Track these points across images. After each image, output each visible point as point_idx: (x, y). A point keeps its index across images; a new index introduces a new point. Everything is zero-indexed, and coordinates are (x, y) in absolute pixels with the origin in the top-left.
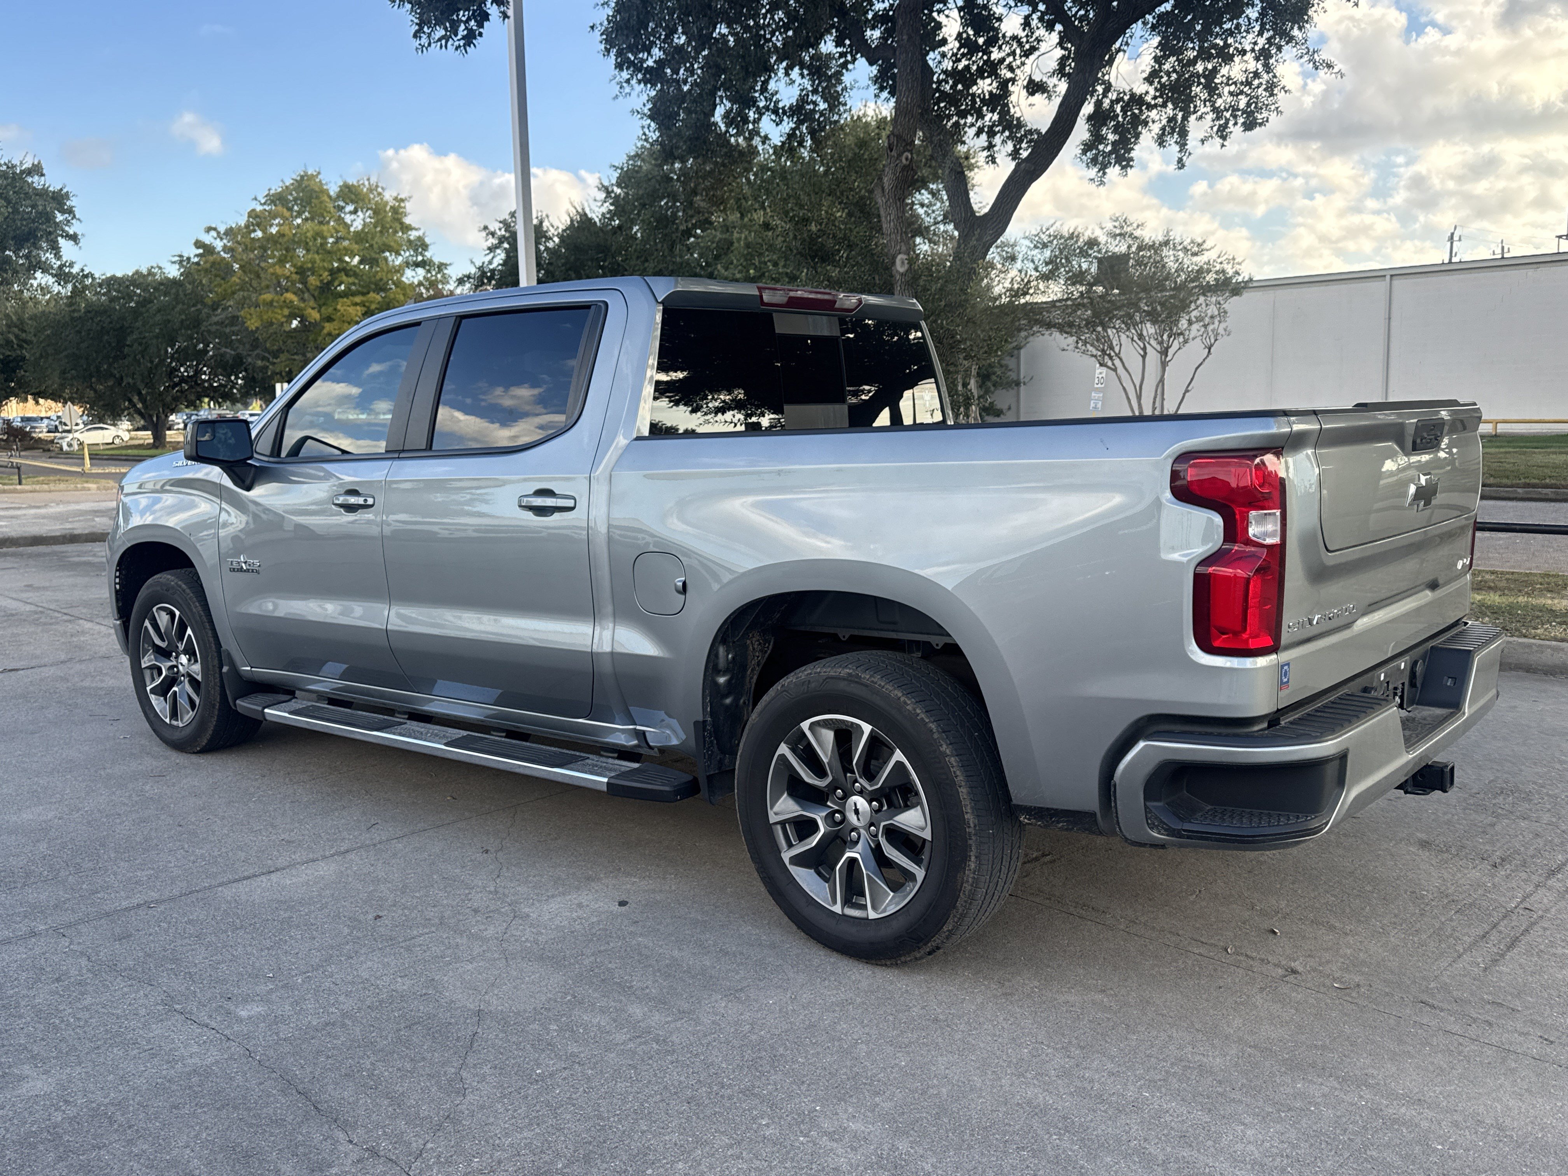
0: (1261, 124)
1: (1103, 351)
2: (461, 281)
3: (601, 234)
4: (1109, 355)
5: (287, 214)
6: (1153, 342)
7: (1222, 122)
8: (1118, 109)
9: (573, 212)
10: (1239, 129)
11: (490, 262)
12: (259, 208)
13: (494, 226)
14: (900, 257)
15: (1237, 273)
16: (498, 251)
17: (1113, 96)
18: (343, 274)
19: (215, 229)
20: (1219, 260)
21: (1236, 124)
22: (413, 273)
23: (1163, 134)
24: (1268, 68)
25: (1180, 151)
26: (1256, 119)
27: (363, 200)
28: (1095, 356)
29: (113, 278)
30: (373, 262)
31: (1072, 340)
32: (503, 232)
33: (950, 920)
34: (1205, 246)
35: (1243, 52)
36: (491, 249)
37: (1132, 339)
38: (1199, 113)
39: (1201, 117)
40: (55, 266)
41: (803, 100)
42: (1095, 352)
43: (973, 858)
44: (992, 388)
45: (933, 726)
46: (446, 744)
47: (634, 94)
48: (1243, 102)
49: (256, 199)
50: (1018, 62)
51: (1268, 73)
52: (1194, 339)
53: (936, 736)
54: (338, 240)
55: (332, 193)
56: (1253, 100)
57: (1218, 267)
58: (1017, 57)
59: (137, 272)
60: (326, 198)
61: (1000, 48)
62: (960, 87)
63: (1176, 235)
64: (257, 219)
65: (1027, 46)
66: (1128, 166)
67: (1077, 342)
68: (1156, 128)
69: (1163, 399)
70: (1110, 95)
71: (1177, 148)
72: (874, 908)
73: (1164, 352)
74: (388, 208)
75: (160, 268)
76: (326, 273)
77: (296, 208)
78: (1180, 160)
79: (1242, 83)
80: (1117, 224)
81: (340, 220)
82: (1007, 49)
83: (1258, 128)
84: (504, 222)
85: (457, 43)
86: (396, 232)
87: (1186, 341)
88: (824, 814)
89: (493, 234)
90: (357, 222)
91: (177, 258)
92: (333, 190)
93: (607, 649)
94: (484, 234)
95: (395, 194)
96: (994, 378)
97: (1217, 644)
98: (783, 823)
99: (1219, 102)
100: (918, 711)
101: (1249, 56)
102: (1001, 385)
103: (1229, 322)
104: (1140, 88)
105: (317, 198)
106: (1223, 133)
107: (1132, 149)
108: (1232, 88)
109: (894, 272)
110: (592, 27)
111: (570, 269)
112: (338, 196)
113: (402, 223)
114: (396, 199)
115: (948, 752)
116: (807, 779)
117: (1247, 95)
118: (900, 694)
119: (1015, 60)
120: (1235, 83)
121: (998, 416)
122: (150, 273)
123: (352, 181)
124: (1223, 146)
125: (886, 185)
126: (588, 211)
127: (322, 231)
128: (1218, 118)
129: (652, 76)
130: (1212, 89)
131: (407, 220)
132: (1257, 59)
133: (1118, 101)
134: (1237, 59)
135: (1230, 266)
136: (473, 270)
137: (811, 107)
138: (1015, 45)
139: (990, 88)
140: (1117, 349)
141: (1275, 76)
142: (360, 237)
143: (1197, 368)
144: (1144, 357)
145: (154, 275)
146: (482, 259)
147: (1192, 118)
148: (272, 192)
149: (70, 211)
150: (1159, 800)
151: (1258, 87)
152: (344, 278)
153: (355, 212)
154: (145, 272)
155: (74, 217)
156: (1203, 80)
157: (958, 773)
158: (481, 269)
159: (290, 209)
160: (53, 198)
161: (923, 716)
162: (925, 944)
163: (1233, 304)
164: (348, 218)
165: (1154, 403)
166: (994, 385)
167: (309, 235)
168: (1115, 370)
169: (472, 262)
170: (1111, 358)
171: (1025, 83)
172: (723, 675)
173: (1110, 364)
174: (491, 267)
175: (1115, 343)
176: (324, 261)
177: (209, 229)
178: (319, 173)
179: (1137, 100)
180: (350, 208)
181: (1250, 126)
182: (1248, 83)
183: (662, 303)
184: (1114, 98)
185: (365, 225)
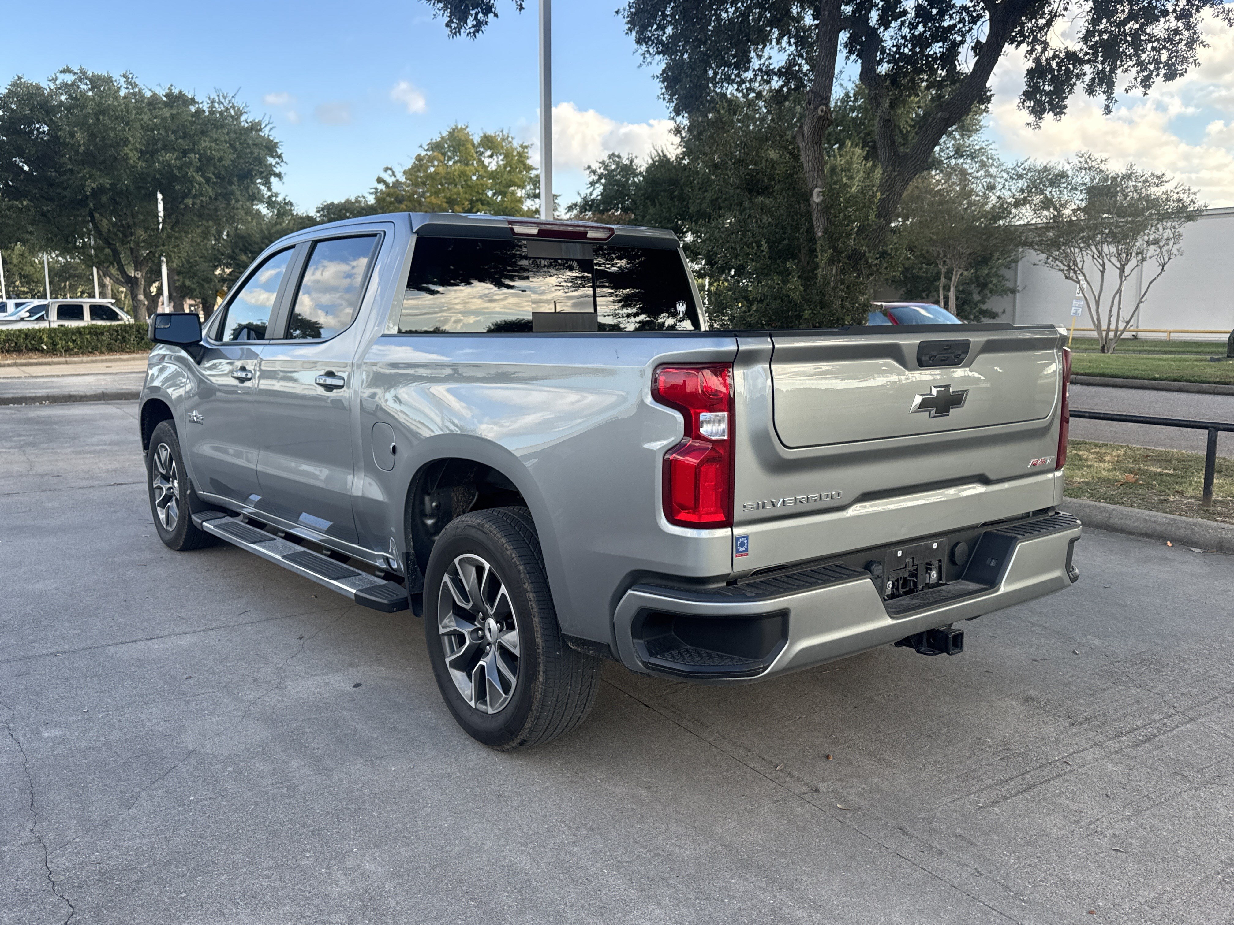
0: (1182, 75)
1: (1069, 266)
2: (570, 209)
3: (674, 171)
4: (1074, 270)
5: (441, 158)
6: (1114, 260)
7: (1145, 73)
8: (1054, 65)
9: (654, 154)
10: (1161, 78)
11: (591, 195)
12: (423, 153)
13: (595, 166)
14: (817, 190)
15: (1193, 202)
16: (597, 185)
17: (1049, 54)
18: (479, 203)
19: (391, 169)
20: (1176, 191)
21: (1158, 75)
22: (532, 203)
23: (1092, 84)
24: (1188, 27)
25: (1108, 99)
26: (1176, 70)
27: (497, 147)
28: (1062, 270)
29: (332, 204)
30: (503, 194)
31: (1043, 256)
32: (602, 170)
33: (529, 720)
34: (1164, 179)
35: (1165, 13)
36: (592, 184)
37: (1093, 257)
38: (1126, 66)
39: (1127, 70)
40: (266, 196)
41: (791, 63)
42: (1062, 267)
43: (541, 673)
44: (989, 295)
45: (521, 568)
46: (283, 557)
47: (654, 63)
48: (1164, 57)
49: (421, 146)
50: (967, 28)
51: (1188, 30)
52: (1151, 257)
53: (522, 576)
54: (481, 177)
55: (475, 142)
56: (1174, 53)
57: (1175, 197)
58: (967, 24)
59: (348, 201)
60: (470, 146)
61: (951, 17)
62: (918, 50)
63: (1138, 170)
64: (420, 164)
65: (974, 14)
66: (1061, 113)
67: (1048, 258)
68: (1087, 79)
69: (1119, 308)
70: (1046, 53)
71: (1104, 97)
72: (491, 706)
73: (1122, 270)
74: (515, 154)
75: (364, 197)
76: (467, 203)
77: (449, 154)
78: (1107, 107)
79: (1165, 40)
80: (1082, 160)
81: (481, 162)
82: (957, 17)
83: (1178, 79)
84: (603, 163)
85: (468, 31)
86: (520, 172)
87: (1144, 259)
88: (471, 630)
89: (594, 172)
90: (493, 163)
91: (373, 190)
92: (476, 139)
93: (360, 494)
94: (588, 172)
95: (521, 143)
96: (990, 286)
97: (679, 517)
98: (448, 634)
99: (1144, 56)
100: (514, 556)
101: (1171, 17)
102: (997, 292)
103: (1182, 243)
104: (1076, 46)
105: (464, 145)
106: (1146, 83)
107: (1066, 98)
108: (1155, 44)
109: (811, 202)
110: (617, 12)
111: (647, 198)
112: (479, 144)
113: (525, 165)
114: (521, 146)
115: (529, 589)
116: (459, 603)
117: (1168, 50)
118: (504, 542)
119: (964, 26)
120: (1158, 40)
121: (994, 318)
122: (357, 201)
123: (491, 132)
124: (1145, 94)
125: (806, 133)
126: (666, 152)
127: (466, 171)
128: (1142, 70)
129: (666, 49)
130: (1137, 44)
131: (529, 162)
132: (1178, 19)
133: (1055, 56)
134: (1162, 20)
135: (1186, 195)
136: (579, 200)
137: (797, 68)
138: (964, 14)
139: (941, 50)
140: (1080, 266)
141: (1195, 33)
142: (493, 175)
143: (1151, 283)
144: (1103, 272)
145: (360, 202)
146: (585, 191)
147: (1119, 71)
148: (434, 141)
149: (279, 157)
150: (641, 638)
151: (1179, 43)
152: (480, 206)
153: (491, 156)
154: (353, 201)
155: (282, 161)
156: (1129, 38)
157: (534, 606)
158: (585, 199)
159: (444, 154)
160: (266, 147)
161: (515, 559)
162: (516, 737)
163: (1187, 228)
164: (486, 161)
165: (1111, 311)
166: (991, 292)
167: (456, 173)
168: (1078, 282)
169: (579, 194)
170: (1075, 272)
171: (973, 44)
172: (430, 518)
173: (1075, 278)
174: (592, 197)
175: (1078, 260)
176: (466, 193)
177: (387, 169)
178: (467, 127)
179: (1071, 56)
180: (489, 153)
181: (1170, 77)
182: (1170, 39)
183: (417, 232)
184: (1051, 55)
185: (499, 166)
